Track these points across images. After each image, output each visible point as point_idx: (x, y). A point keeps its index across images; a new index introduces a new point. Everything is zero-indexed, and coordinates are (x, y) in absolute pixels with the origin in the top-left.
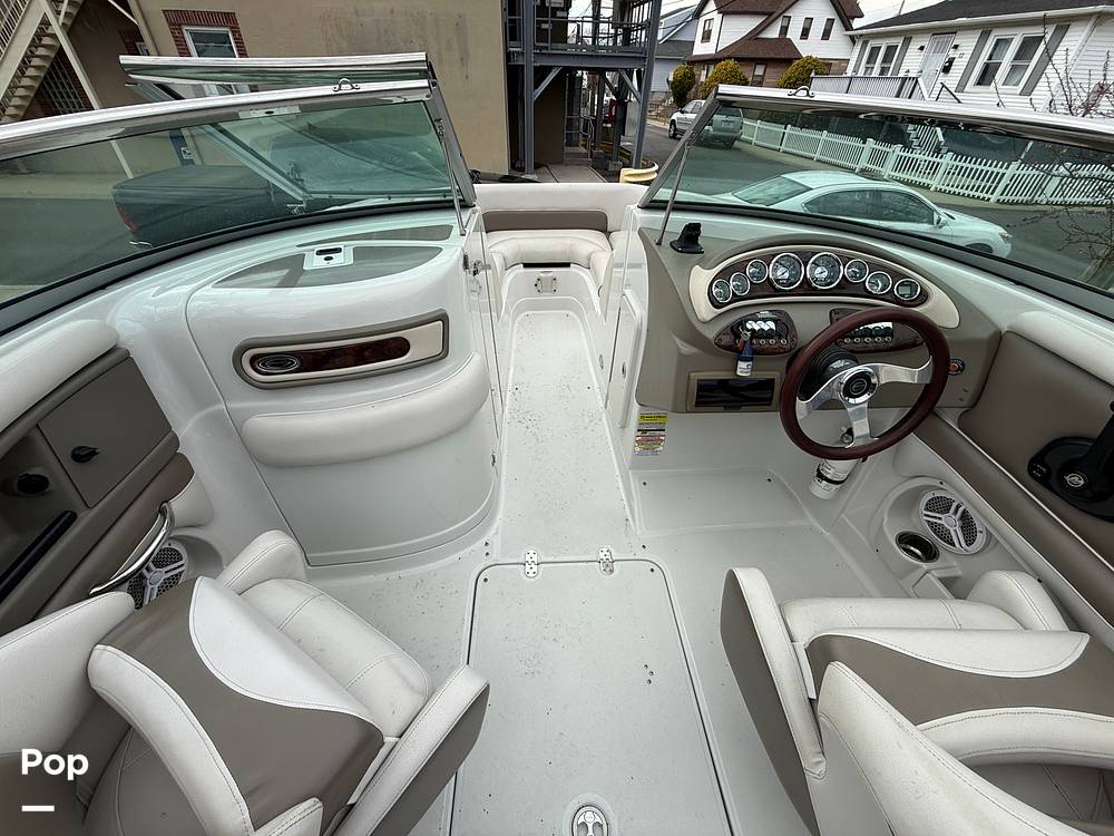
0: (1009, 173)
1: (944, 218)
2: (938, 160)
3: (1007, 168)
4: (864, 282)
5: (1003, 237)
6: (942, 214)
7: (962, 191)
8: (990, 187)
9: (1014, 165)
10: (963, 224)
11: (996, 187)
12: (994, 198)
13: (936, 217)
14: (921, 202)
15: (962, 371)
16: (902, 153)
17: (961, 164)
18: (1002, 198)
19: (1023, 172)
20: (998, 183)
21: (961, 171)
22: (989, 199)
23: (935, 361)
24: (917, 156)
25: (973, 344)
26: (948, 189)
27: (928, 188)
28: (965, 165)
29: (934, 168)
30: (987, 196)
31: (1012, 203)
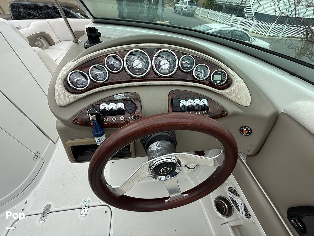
0: (272, 27)
1: (253, 40)
2: (252, 22)
3: (271, 25)
4: (193, 70)
5: (269, 47)
6: (252, 39)
7: (258, 32)
8: (266, 31)
9: (273, 24)
10: (258, 42)
11: (268, 31)
12: (267, 35)
13: (250, 39)
14: (247, 35)
15: (250, 134)
16: (242, 20)
17: (258, 24)
18: (269, 35)
19: (276, 27)
20: (268, 30)
21: (259, 26)
22: (265, 35)
23: (226, 153)
24: (246, 21)
25: (258, 118)
26: (254, 31)
27: (249, 31)
28: (260, 24)
29: (251, 24)
30: (265, 34)
31: (272, 36)
